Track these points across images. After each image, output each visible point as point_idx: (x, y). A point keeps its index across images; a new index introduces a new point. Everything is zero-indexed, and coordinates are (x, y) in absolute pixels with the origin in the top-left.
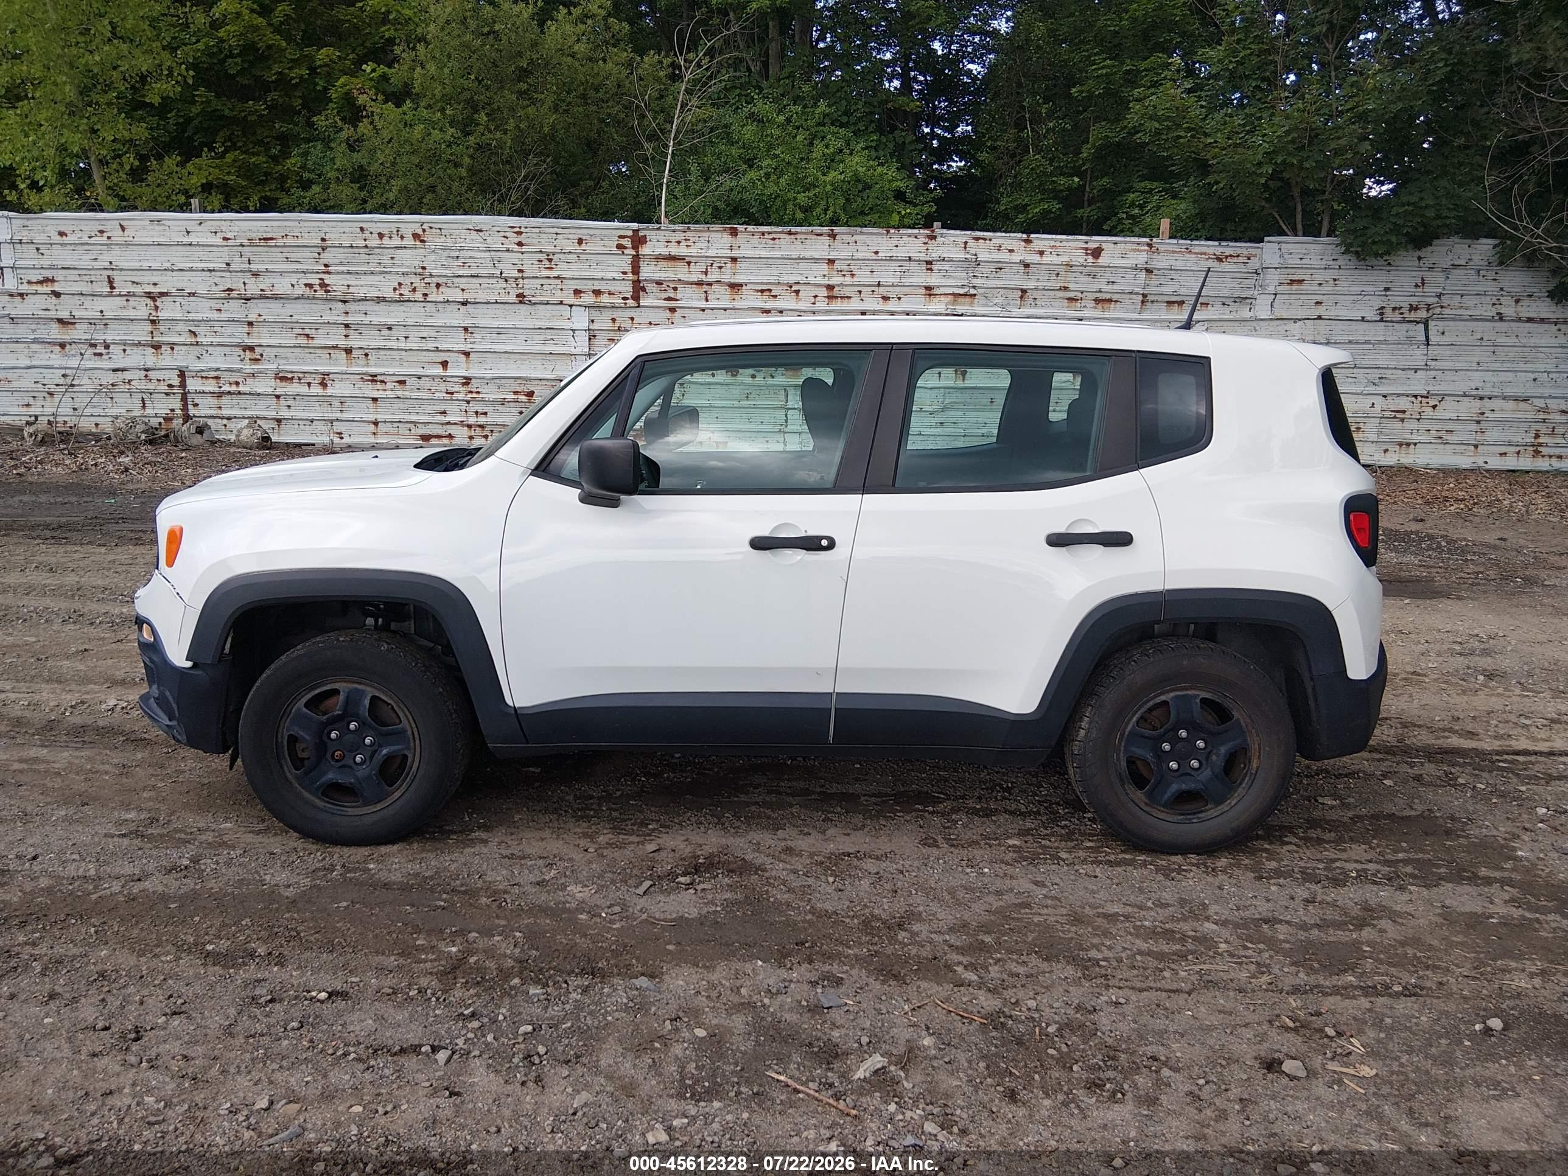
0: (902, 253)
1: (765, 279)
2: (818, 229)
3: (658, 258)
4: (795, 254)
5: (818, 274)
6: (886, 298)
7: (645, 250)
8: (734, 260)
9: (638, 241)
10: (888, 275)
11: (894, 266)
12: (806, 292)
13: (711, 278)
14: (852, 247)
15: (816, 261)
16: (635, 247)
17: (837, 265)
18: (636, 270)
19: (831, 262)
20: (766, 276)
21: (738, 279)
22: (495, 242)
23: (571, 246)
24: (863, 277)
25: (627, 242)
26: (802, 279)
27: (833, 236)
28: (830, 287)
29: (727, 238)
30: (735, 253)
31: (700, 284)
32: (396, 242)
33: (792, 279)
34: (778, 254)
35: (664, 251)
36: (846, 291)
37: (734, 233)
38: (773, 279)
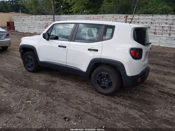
0: (163, 18)
1: (142, 21)
2: (151, 15)
3: (129, 19)
4: (147, 18)
5: (150, 21)
6: (159, 24)
7: (127, 18)
8: (139, 19)
9: (127, 17)
10: (160, 21)
11: (161, 20)
12: (148, 23)
13: (135, 21)
14: (156, 17)
15: (150, 19)
16: (126, 18)
17: (153, 20)
18: (126, 20)
19: (152, 19)
20: (143, 21)
21: (139, 21)
22: (110, 17)
23: (119, 17)
24: (156, 21)
25: (125, 17)
26: (148, 21)
27: (153, 16)
28: (151, 22)
29: (138, 16)
30: (139, 18)
31: (134, 22)
32: (100, 18)
33: (146, 21)
34: (145, 18)
35: (130, 18)
36: (154, 23)
37: (139, 15)
38: (144, 21)
